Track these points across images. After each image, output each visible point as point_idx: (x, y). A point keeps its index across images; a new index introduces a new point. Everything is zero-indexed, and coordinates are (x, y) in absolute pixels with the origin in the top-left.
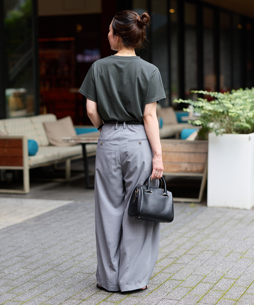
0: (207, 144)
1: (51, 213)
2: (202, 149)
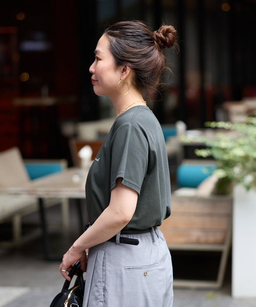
0: (231, 203)
2: (221, 209)
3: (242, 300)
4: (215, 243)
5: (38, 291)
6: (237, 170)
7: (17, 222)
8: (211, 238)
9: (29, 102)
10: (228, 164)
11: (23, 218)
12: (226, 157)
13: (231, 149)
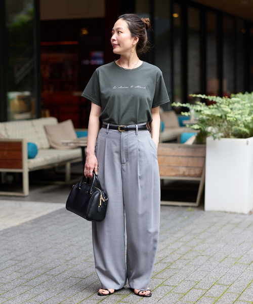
1: (49, 216)
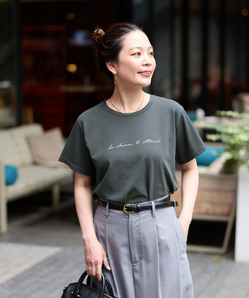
0: (236, 180)
2: (228, 186)
3: (243, 264)
4: (222, 214)
5: (69, 251)
6: (242, 153)
7: (56, 190)
8: (219, 210)
9: (73, 89)
10: (234, 148)
11: (61, 188)
12: (232, 141)
13: (237, 134)
